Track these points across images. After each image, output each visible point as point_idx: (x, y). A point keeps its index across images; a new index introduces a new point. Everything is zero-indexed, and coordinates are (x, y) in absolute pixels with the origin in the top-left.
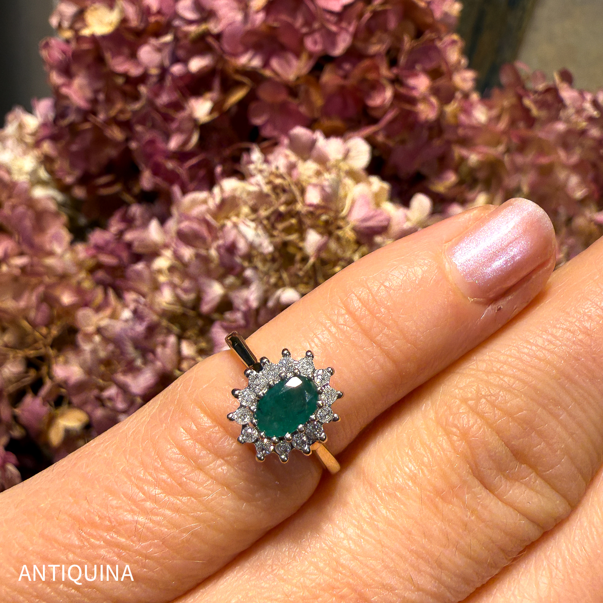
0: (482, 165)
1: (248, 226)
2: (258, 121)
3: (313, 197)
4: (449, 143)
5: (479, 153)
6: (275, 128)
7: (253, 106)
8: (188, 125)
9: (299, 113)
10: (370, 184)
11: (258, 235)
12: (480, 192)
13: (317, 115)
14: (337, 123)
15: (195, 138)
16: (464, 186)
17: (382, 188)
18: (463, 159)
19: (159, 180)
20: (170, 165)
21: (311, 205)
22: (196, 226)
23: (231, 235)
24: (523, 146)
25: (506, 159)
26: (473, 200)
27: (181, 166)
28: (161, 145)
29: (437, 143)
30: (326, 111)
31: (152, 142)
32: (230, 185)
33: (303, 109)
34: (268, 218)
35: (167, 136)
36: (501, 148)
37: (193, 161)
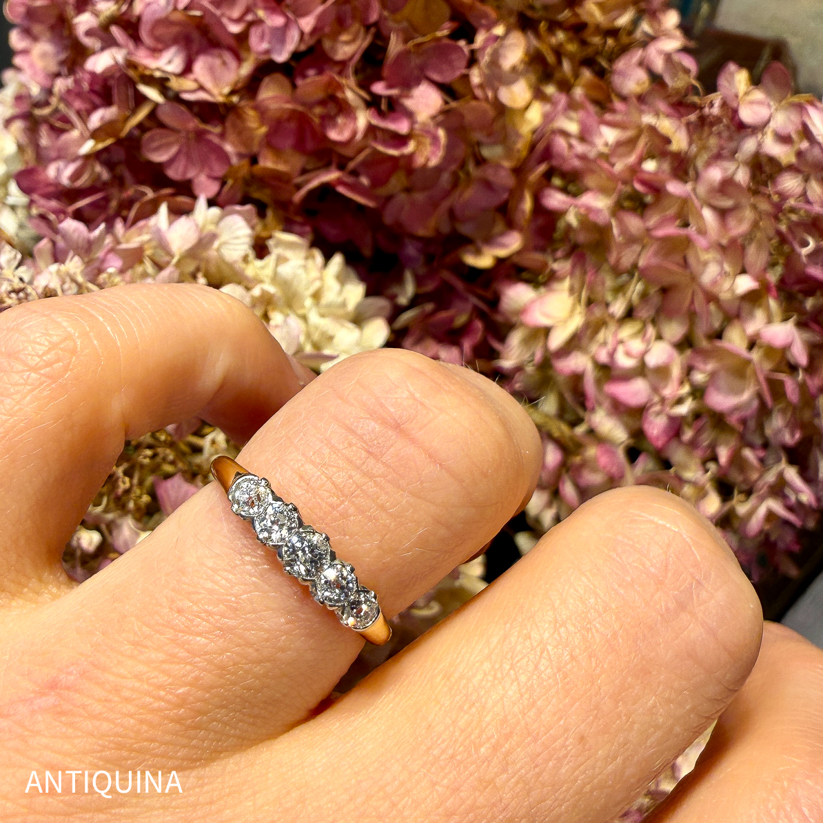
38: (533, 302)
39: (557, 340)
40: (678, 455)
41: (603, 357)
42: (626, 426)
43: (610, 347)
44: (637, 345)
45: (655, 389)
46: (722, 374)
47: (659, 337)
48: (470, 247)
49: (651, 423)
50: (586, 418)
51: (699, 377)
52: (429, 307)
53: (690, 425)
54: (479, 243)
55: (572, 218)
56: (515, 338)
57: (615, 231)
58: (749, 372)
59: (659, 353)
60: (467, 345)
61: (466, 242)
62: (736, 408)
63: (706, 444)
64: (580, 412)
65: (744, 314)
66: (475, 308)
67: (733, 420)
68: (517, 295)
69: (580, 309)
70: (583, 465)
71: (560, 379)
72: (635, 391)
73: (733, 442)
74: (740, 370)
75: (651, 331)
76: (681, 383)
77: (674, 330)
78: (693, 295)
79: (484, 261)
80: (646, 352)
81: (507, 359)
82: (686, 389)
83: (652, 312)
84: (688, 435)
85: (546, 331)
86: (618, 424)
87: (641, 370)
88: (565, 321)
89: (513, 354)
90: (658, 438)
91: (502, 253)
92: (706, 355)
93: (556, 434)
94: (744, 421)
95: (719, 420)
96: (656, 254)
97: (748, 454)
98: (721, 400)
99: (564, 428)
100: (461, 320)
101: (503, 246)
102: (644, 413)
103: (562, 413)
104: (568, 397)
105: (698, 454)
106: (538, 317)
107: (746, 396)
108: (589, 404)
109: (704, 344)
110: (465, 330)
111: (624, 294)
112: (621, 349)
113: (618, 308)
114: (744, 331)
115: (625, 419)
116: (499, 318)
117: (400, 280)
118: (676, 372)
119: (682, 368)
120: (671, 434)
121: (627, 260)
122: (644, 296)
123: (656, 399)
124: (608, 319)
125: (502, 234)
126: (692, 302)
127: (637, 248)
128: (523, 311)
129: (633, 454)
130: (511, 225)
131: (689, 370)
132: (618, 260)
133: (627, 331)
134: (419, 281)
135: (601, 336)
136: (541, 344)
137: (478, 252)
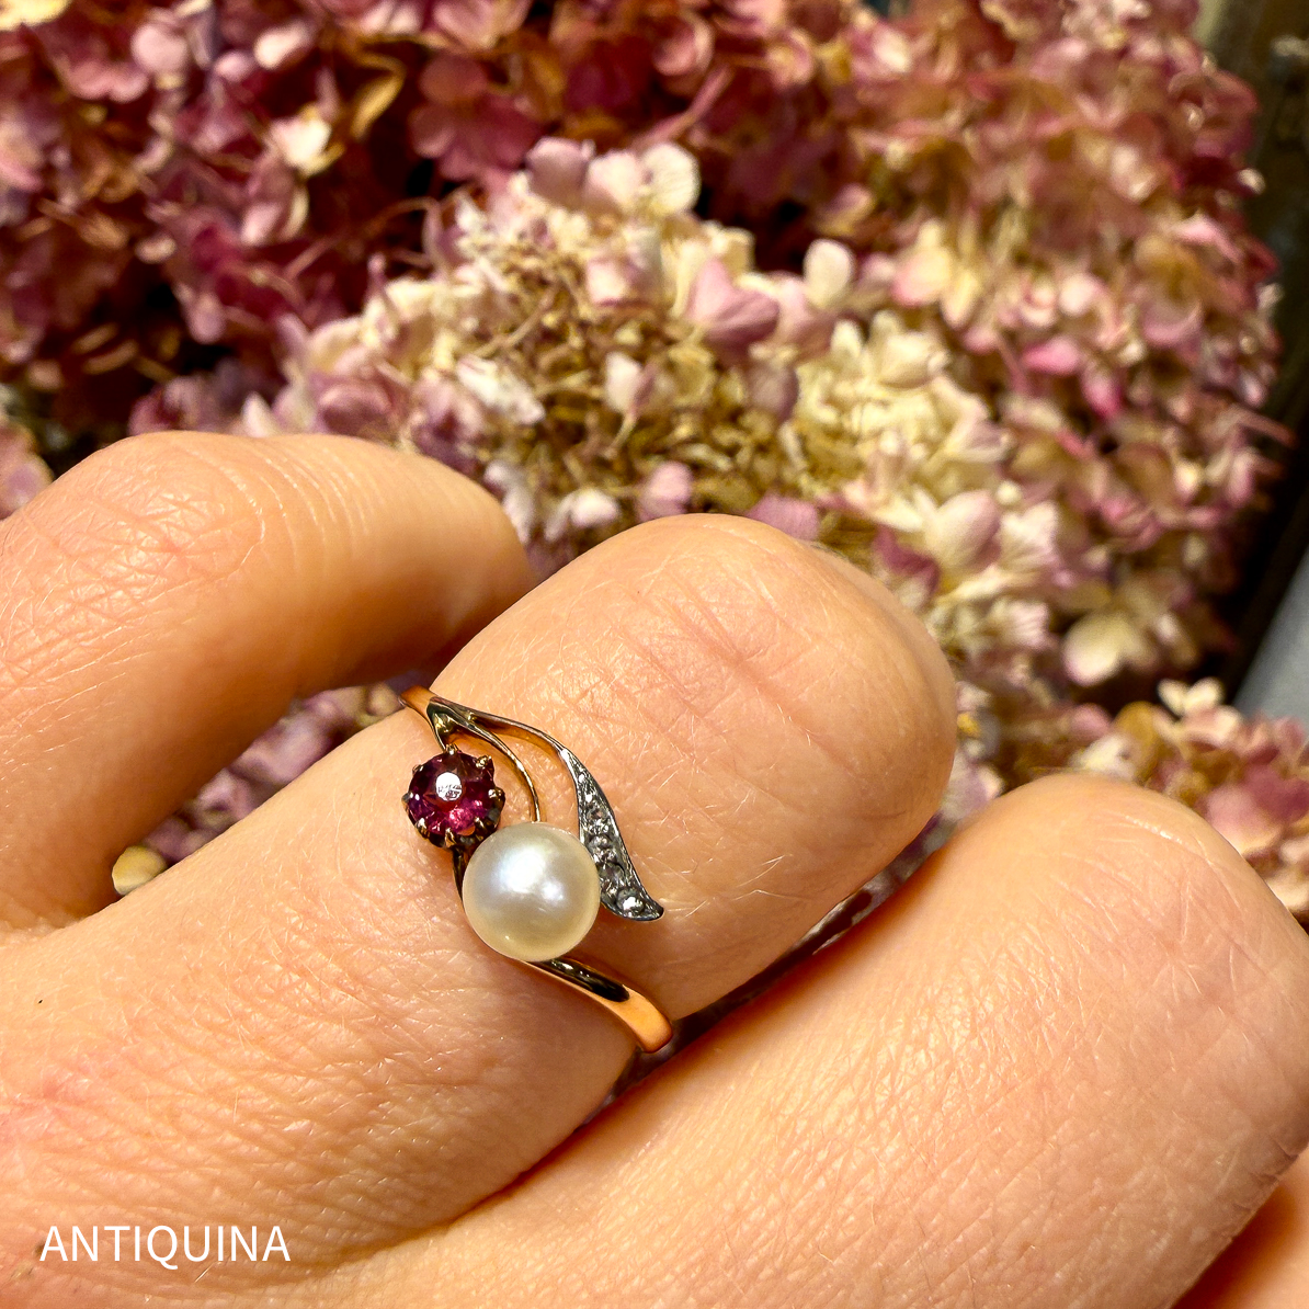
0: (918, 162)
1: (481, 372)
2: (432, 147)
3: (605, 285)
4: (842, 127)
5: (906, 137)
6: (471, 156)
7: (418, 117)
8: (282, 183)
9: (517, 116)
10: (706, 240)
11: (505, 388)
12: (924, 219)
13: (554, 113)
14: (602, 122)
15: (300, 210)
16: (885, 216)
17: (735, 245)
18: (877, 156)
19: (237, 314)
20: (260, 276)
21: (608, 303)
22: (357, 393)
23: (443, 398)
24: (998, 105)
25: (969, 139)
26: (912, 241)
27: (280, 273)
28: (227, 237)
29: (819, 131)
30: (573, 102)
31: (208, 234)
32: (406, 294)
33: (523, 105)
34: (519, 347)
35: (237, 216)
36: (954, 118)
37: (305, 260)
41: (1007, 320)
59: (1077, 293)
72: (1060, 355)
102: (1080, 380)
118: (1107, 311)
119: (1112, 306)
132: (983, 191)
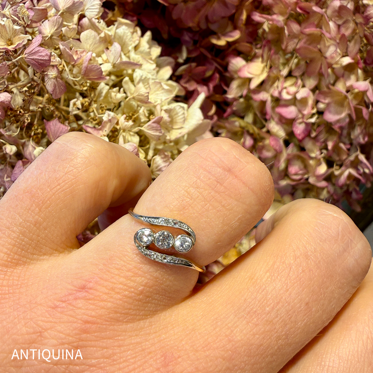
38: (244, 66)
39: (254, 84)
40: (309, 145)
41: (276, 94)
42: (285, 130)
43: (280, 89)
44: (293, 89)
45: (300, 111)
46: (333, 105)
47: (304, 86)
48: (215, 36)
49: (297, 128)
50: (266, 125)
51: (321, 106)
52: (194, 65)
53: (315, 131)
54: (220, 35)
55: (266, 27)
56: (234, 85)
57: (286, 32)
58: (346, 103)
59: (303, 93)
60: (211, 86)
61: (213, 33)
62: (338, 121)
63: (322, 140)
64: (264, 122)
65: (346, 76)
66: (216, 68)
67: (336, 127)
68: (237, 62)
69: (267, 70)
70: (263, 147)
71: (255, 105)
72: (290, 112)
73: (335, 138)
74: (341, 102)
75: (300, 82)
76: (313, 108)
77: (311, 83)
78: (321, 65)
79: (222, 42)
80: (297, 92)
81: (230, 95)
82: (315, 111)
83: (301, 73)
84: (314, 134)
85: (250, 80)
86: (281, 128)
87: (294, 101)
88: (258, 76)
89: (233, 92)
90: (299, 135)
91: (230, 40)
92: (325, 94)
93: (251, 131)
94: (341, 128)
95: (329, 128)
96: (305, 43)
97: (342, 145)
98: (330, 117)
99: (256, 129)
100: (209, 74)
101: (231, 37)
102: (294, 122)
103: (255, 122)
104: (259, 115)
105: (318, 144)
106: (246, 74)
107: (343, 115)
108: (268, 117)
109: (325, 89)
110: (210, 79)
111: (288, 66)
112: (285, 91)
113: (285, 72)
114: (345, 84)
115: (285, 126)
116: (227, 75)
117: (180, 51)
118: (310, 102)
119: (313, 101)
120: (306, 133)
121: (291, 47)
122: (298, 64)
123: (300, 116)
124: (279, 76)
125: (231, 32)
126: (321, 68)
127: (296, 41)
128: (240, 70)
129: (287, 143)
130: (235, 28)
131: (317, 102)
132: (287, 47)
133: (288, 83)
134: (189, 52)
135: (276, 85)
136: (246, 87)
137: (219, 38)
